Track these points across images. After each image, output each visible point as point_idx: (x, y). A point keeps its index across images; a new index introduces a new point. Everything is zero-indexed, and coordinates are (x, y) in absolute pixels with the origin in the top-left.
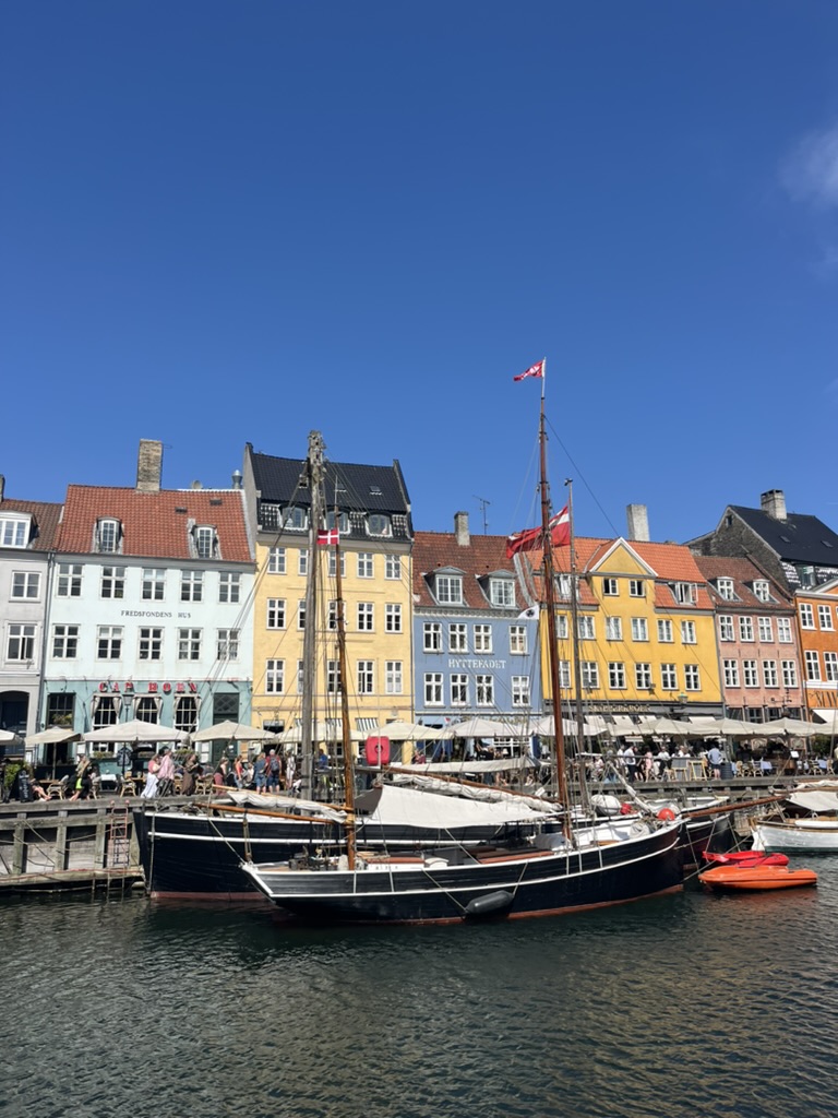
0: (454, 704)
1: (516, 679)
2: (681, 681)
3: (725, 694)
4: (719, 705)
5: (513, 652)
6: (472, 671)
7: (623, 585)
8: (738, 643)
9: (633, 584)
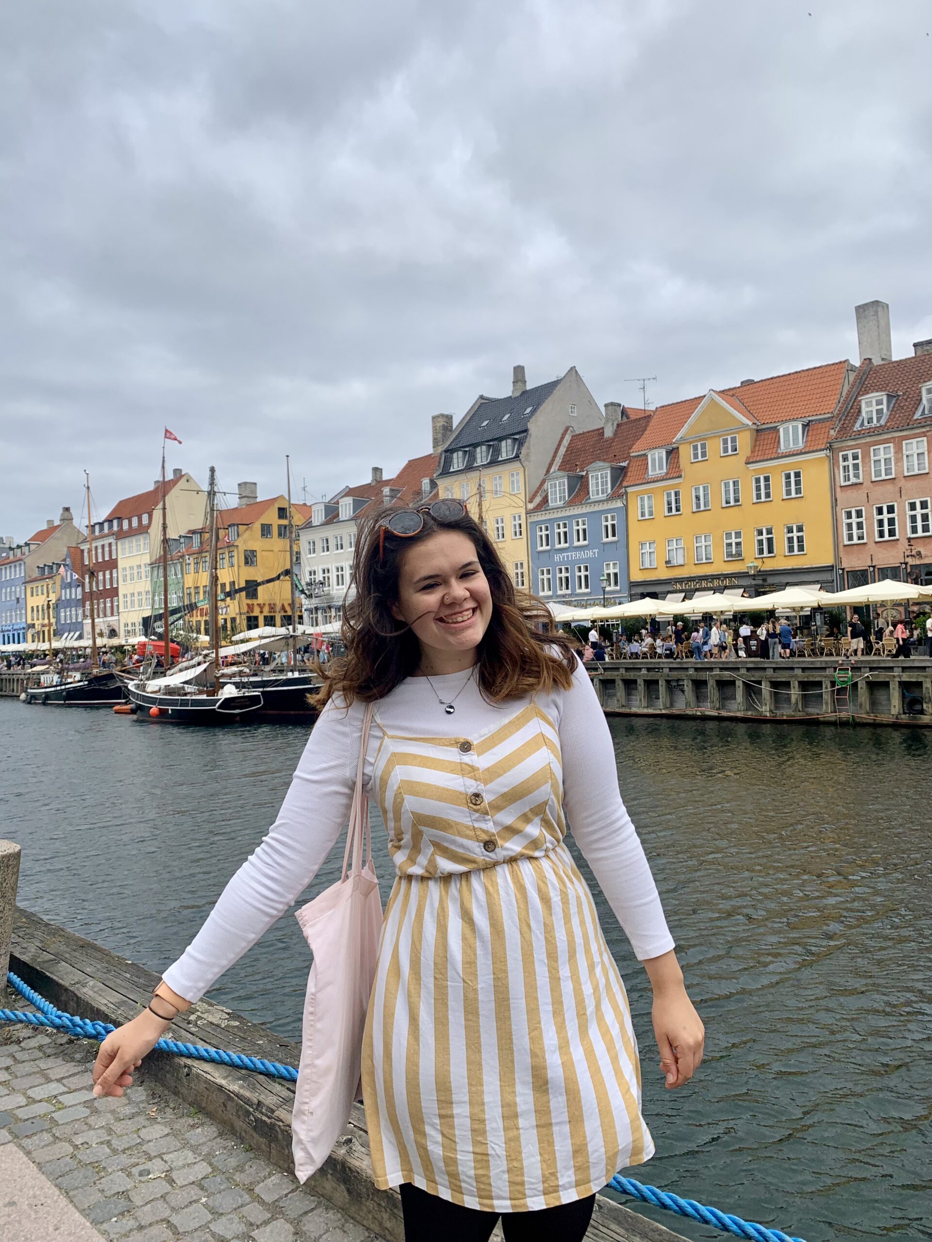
0: (559, 592)
1: (608, 565)
2: (781, 545)
3: (841, 554)
4: (830, 569)
5: (605, 540)
6: (573, 562)
7: (715, 447)
8: (867, 484)
9: (725, 442)
